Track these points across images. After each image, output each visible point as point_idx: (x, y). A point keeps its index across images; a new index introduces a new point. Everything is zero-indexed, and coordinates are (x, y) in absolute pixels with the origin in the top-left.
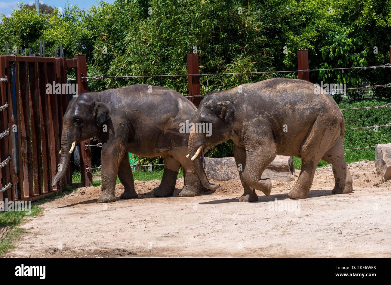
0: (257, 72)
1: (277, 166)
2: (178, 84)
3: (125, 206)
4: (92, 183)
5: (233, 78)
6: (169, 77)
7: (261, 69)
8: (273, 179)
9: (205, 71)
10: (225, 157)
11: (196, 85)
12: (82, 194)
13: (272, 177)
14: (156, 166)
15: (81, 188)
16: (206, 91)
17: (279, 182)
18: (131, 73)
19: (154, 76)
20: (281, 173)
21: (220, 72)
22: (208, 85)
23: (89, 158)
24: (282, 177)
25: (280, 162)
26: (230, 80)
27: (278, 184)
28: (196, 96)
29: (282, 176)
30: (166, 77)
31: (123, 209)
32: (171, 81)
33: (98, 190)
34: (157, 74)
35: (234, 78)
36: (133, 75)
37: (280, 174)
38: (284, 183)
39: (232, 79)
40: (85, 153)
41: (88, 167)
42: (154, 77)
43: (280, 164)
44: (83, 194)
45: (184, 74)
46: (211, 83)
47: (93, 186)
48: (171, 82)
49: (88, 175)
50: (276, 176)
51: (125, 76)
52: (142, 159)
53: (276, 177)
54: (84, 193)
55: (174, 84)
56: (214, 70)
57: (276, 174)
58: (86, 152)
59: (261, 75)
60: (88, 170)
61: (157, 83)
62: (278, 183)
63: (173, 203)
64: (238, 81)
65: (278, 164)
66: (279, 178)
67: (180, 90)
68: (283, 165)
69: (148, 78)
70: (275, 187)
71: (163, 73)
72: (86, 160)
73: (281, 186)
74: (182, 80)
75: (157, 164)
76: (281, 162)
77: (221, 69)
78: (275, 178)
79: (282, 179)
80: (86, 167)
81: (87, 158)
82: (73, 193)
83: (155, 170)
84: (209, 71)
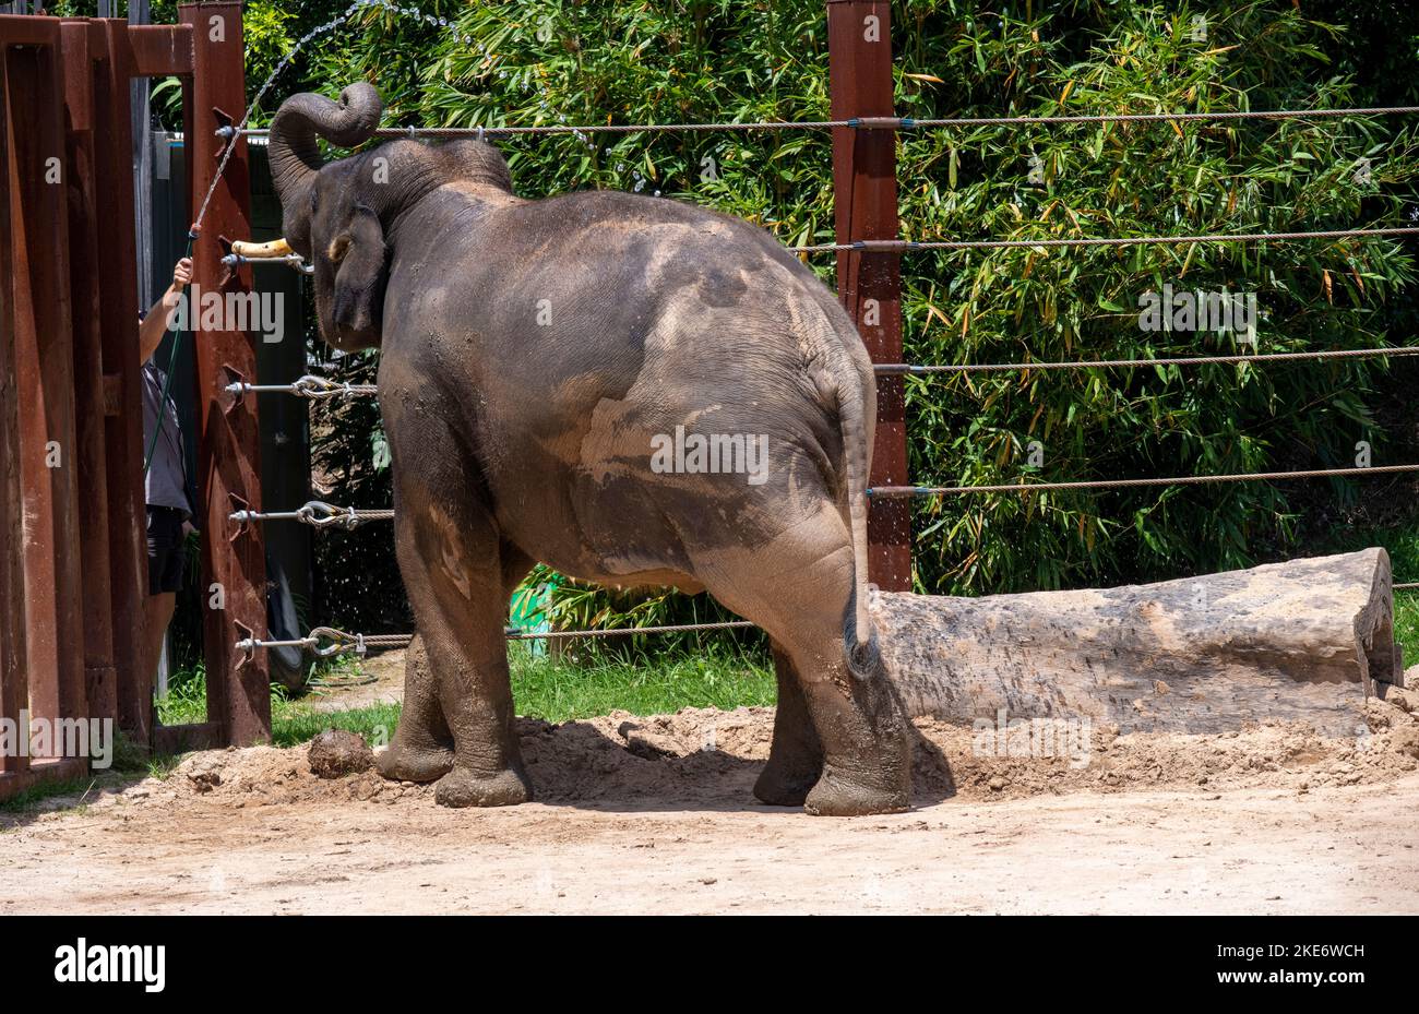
0: (1248, 113)
1: (1293, 647)
2: (788, 176)
3: (408, 857)
4: (269, 729)
5: (1100, 143)
6: (741, 133)
7: (1272, 94)
8: (1268, 721)
9: (944, 100)
10: (1052, 589)
11: (877, 181)
12: (199, 790)
13: (1266, 708)
14: (651, 635)
15: (195, 756)
16: (944, 214)
17: (1300, 738)
18: (527, 112)
19: (651, 125)
20: (1317, 689)
21: (1029, 104)
22: (953, 179)
23: (256, 586)
24: (1319, 710)
25: (1312, 626)
26: (1081, 154)
27: (1295, 753)
28: (877, 243)
29: (1321, 703)
30: (723, 131)
31: (390, 872)
32: (746, 154)
33: (291, 765)
34: (669, 114)
35: (1108, 144)
36: (539, 119)
37: (1308, 693)
38: (1327, 743)
39: (1095, 150)
40: (233, 557)
41: (244, 635)
42: (655, 133)
43: (1310, 638)
44: (209, 789)
45: (815, 117)
46: (973, 168)
47: (272, 743)
48: (748, 161)
49: (243, 683)
50: (1284, 702)
51: (496, 124)
52: (573, 595)
53: (1287, 708)
54: (216, 781)
55: (766, 174)
56: (991, 96)
57: (1287, 694)
58: (238, 553)
59: (1273, 127)
60: (249, 655)
61: (668, 164)
62: (1293, 742)
63: (678, 846)
64: (1131, 157)
65: (1300, 636)
66: (1305, 718)
67: (798, 206)
68: (1325, 643)
69: (616, 138)
70: (1277, 766)
71: (705, 109)
72: (234, 595)
73: (1313, 760)
74: (807, 152)
75: (655, 624)
76: (1317, 624)
77: (1036, 91)
78: (1280, 713)
79: (1318, 724)
80: (235, 634)
81: (239, 587)
82: (150, 784)
83: (647, 661)
84: (965, 105)
